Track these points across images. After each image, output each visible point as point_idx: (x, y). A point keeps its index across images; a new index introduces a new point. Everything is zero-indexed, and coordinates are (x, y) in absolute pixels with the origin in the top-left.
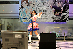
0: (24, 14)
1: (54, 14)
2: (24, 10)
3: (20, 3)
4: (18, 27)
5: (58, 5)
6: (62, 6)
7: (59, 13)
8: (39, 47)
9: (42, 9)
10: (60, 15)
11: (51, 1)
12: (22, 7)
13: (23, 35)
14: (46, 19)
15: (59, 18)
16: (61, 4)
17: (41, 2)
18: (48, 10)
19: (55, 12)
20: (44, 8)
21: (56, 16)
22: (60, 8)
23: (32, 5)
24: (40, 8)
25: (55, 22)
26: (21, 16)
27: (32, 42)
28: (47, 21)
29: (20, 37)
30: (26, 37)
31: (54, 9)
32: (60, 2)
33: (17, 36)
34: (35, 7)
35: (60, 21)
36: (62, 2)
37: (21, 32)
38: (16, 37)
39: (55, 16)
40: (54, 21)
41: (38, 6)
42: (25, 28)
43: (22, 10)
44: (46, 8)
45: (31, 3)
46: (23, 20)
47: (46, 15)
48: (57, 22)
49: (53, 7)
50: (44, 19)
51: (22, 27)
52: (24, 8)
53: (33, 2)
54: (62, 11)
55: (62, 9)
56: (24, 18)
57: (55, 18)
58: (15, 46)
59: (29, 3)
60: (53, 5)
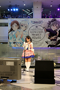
0: (14, 38)
1: (49, 38)
2: (14, 33)
3: (9, 25)
4: (7, 52)
5: (54, 28)
6: (57, 29)
7: (54, 37)
8: (34, 76)
9: (35, 32)
10: (55, 40)
11: (45, 24)
12: (12, 30)
13: (16, 62)
14: (39, 44)
15: (54, 43)
16: (57, 27)
17: (34, 24)
18: (42, 33)
19: (50, 36)
20: (37, 31)
21: (51, 40)
22: (55, 31)
23: (23, 28)
24: (32, 31)
25: (50, 47)
26: (10, 40)
27: (24, 71)
28: (41, 46)
29: (12, 65)
30: (19, 65)
31: (48, 33)
32: (56, 25)
33: (9, 64)
34: (27, 30)
35: (56, 47)
36: (57, 25)
37: (14, 59)
38: (7, 64)
39: (49, 40)
40: (48, 46)
41: (30, 29)
42: (15, 54)
43: (12, 34)
44: (40, 31)
45: (22, 26)
46: (13, 45)
47: (39, 40)
48: (52, 47)
49: (47, 30)
50: (37, 44)
51: (11, 53)
52: (14, 31)
53: (25, 24)
54: (58, 35)
55: (58, 33)
56: (14, 43)
57: (50, 43)
58: (6, 75)
59: (20, 25)
60: (48, 28)
